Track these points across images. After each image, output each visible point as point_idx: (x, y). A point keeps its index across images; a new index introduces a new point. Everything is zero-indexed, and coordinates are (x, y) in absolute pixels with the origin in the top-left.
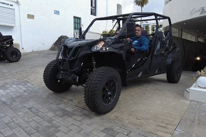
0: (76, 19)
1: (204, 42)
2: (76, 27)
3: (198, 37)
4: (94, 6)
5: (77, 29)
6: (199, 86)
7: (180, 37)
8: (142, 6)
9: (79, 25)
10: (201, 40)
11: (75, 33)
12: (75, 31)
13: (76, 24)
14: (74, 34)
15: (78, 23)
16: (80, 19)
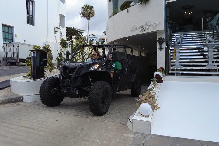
0: (7, 29)
1: (146, 56)
2: (7, 37)
3: (141, 51)
4: (31, 13)
5: (8, 40)
6: (142, 115)
7: (124, 52)
8: (89, 18)
9: (10, 35)
10: (143, 55)
11: (5, 45)
12: (5, 42)
13: (7, 34)
14: (3, 46)
15: (9, 33)
16: (12, 27)
